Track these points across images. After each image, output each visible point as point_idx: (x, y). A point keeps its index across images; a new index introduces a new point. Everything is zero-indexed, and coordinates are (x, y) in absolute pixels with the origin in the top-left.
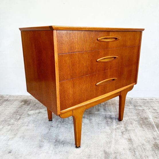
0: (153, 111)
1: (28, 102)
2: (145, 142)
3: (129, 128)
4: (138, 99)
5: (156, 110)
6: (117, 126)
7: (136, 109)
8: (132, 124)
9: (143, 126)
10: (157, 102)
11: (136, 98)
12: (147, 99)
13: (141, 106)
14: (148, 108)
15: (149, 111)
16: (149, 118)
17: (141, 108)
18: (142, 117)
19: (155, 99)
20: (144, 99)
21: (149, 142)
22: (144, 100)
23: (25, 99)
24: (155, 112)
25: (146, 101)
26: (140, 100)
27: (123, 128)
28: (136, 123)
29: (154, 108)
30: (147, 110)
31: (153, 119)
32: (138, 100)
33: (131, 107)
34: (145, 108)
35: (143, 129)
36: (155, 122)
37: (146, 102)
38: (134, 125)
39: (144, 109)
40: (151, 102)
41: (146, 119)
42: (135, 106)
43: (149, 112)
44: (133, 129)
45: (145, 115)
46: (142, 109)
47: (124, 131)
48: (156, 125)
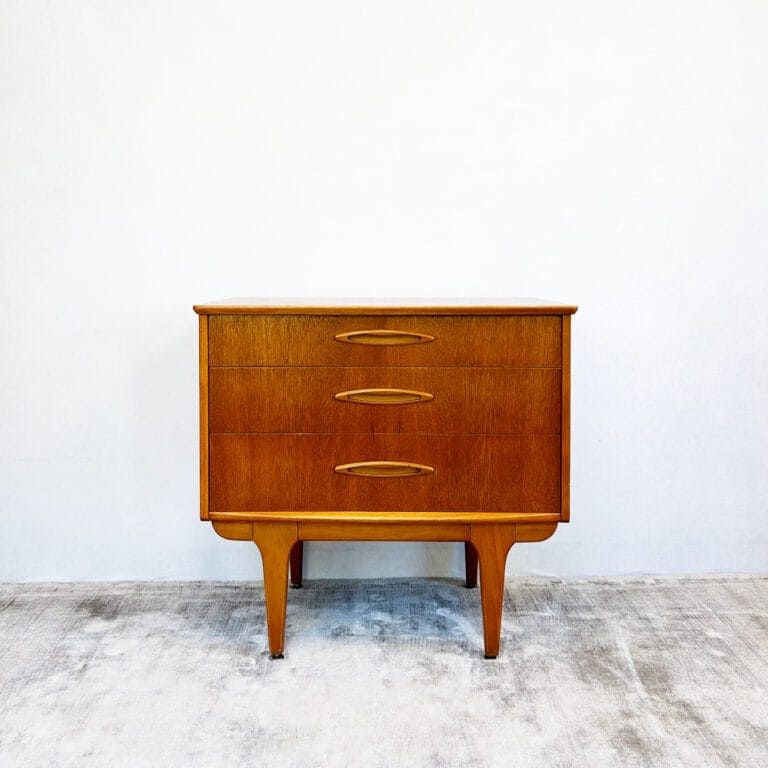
0: (637, 624)
1: (108, 609)
2: (587, 727)
3: (531, 685)
4: (581, 581)
5: (647, 619)
6: (488, 679)
7: (570, 621)
8: (545, 670)
9: (589, 675)
10: (659, 590)
11: (572, 581)
12: (621, 581)
13: (589, 608)
14: (617, 613)
15: (622, 627)
16: (617, 649)
17: (587, 616)
18: (589, 648)
19: (653, 582)
20: (606, 583)
21: (602, 725)
22: (607, 587)
23: (94, 594)
24: (643, 626)
25: (614, 589)
26: (590, 588)
27: (509, 686)
28: (563, 665)
29: (642, 614)
30: (614, 622)
31: (631, 652)
32: (578, 587)
33: (548, 613)
34: (606, 615)
35: (586, 685)
36: (636, 662)
37: (612, 595)
38: (552, 672)
39: (599, 620)
40: (635, 591)
41: (604, 651)
42: (565, 609)
43: (620, 629)
44: (549, 685)
45: (602, 640)
46: (593, 617)
47: (513, 695)
48: (639, 672)
